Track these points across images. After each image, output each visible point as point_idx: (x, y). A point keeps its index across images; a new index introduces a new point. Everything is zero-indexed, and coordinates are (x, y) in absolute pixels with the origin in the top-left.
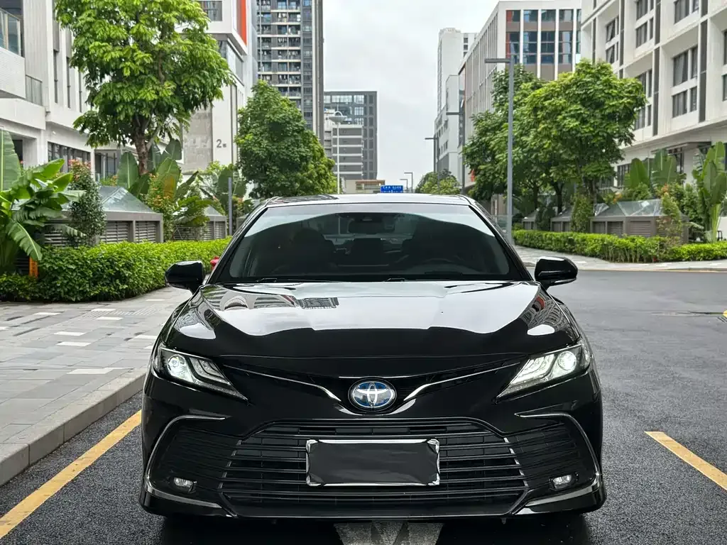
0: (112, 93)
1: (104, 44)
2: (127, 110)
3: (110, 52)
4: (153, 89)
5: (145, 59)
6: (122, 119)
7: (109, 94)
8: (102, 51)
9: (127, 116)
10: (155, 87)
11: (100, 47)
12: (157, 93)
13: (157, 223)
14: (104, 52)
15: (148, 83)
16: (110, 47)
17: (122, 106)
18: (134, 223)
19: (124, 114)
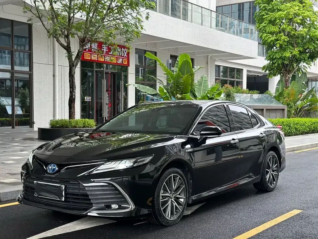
0: (272, 55)
1: (268, 35)
2: (278, 61)
3: (271, 38)
4: (290, 51)
5: (285, 39)
6: (276, 65)
7: (271, 55)
8: (267, 38)
9: (278, 64)
10: (291, 51)
11: (267, 36)
12: (291, 53)
13: (283, 110)
14: (269, 38)
15: (288, 49)
16: (271, 36)
17: (276, 60)
18: (265, 110)
19: (277, 63)
